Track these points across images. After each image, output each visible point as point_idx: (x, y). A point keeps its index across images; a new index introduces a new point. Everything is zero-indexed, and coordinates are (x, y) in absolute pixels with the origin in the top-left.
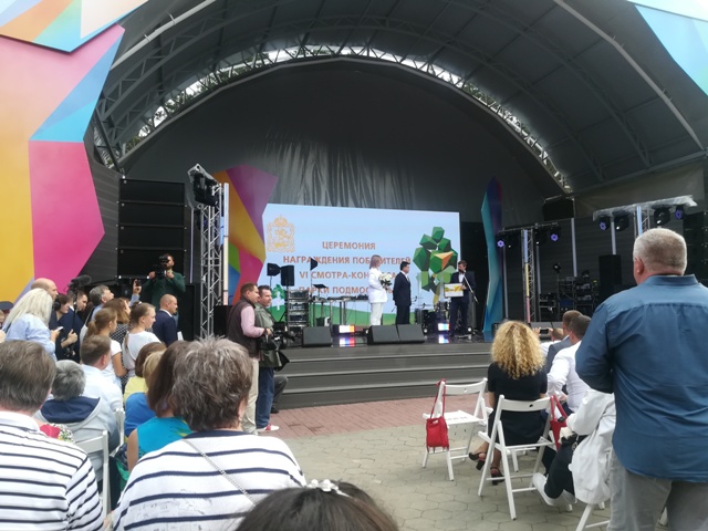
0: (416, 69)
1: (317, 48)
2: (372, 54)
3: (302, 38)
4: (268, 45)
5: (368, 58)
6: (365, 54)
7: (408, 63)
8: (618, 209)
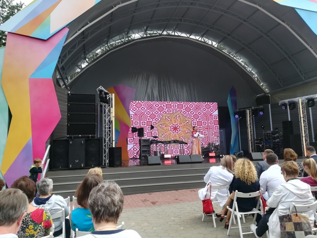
0: (196, 40)
1: (152, 32)
2: (176, 34)
3: (145, 28)
6: (173, 34)
8: (290, 100)
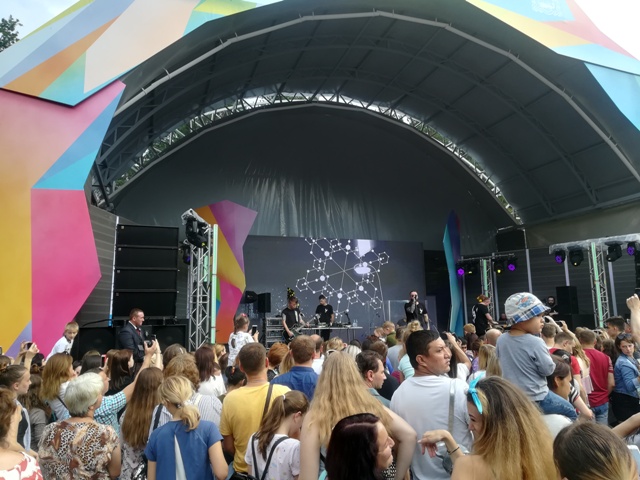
0: (380, 113)
1: (292, 95)
2: (341, 101)
3: (279, 86)
4: (248, 93)
5: (338, 103)
6: (335, 100)
7: (373, 108)
8: (573, 243)
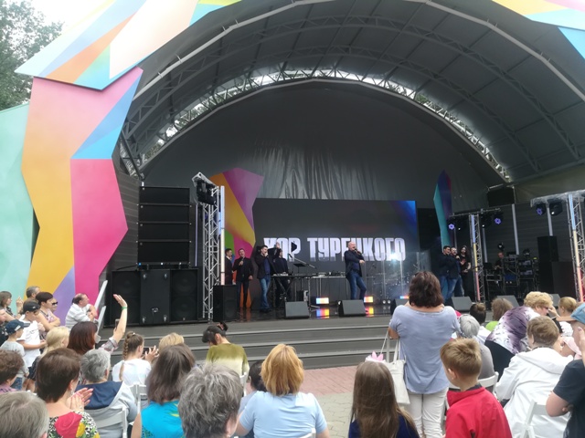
0: (375, 85)
1: (294, 73)
2: (338, 75)
3: (282, 65)
4: (255, 72)
5: (335, 78)
6: (333, 75)
7: (368, 80)
8: (553, 196)
